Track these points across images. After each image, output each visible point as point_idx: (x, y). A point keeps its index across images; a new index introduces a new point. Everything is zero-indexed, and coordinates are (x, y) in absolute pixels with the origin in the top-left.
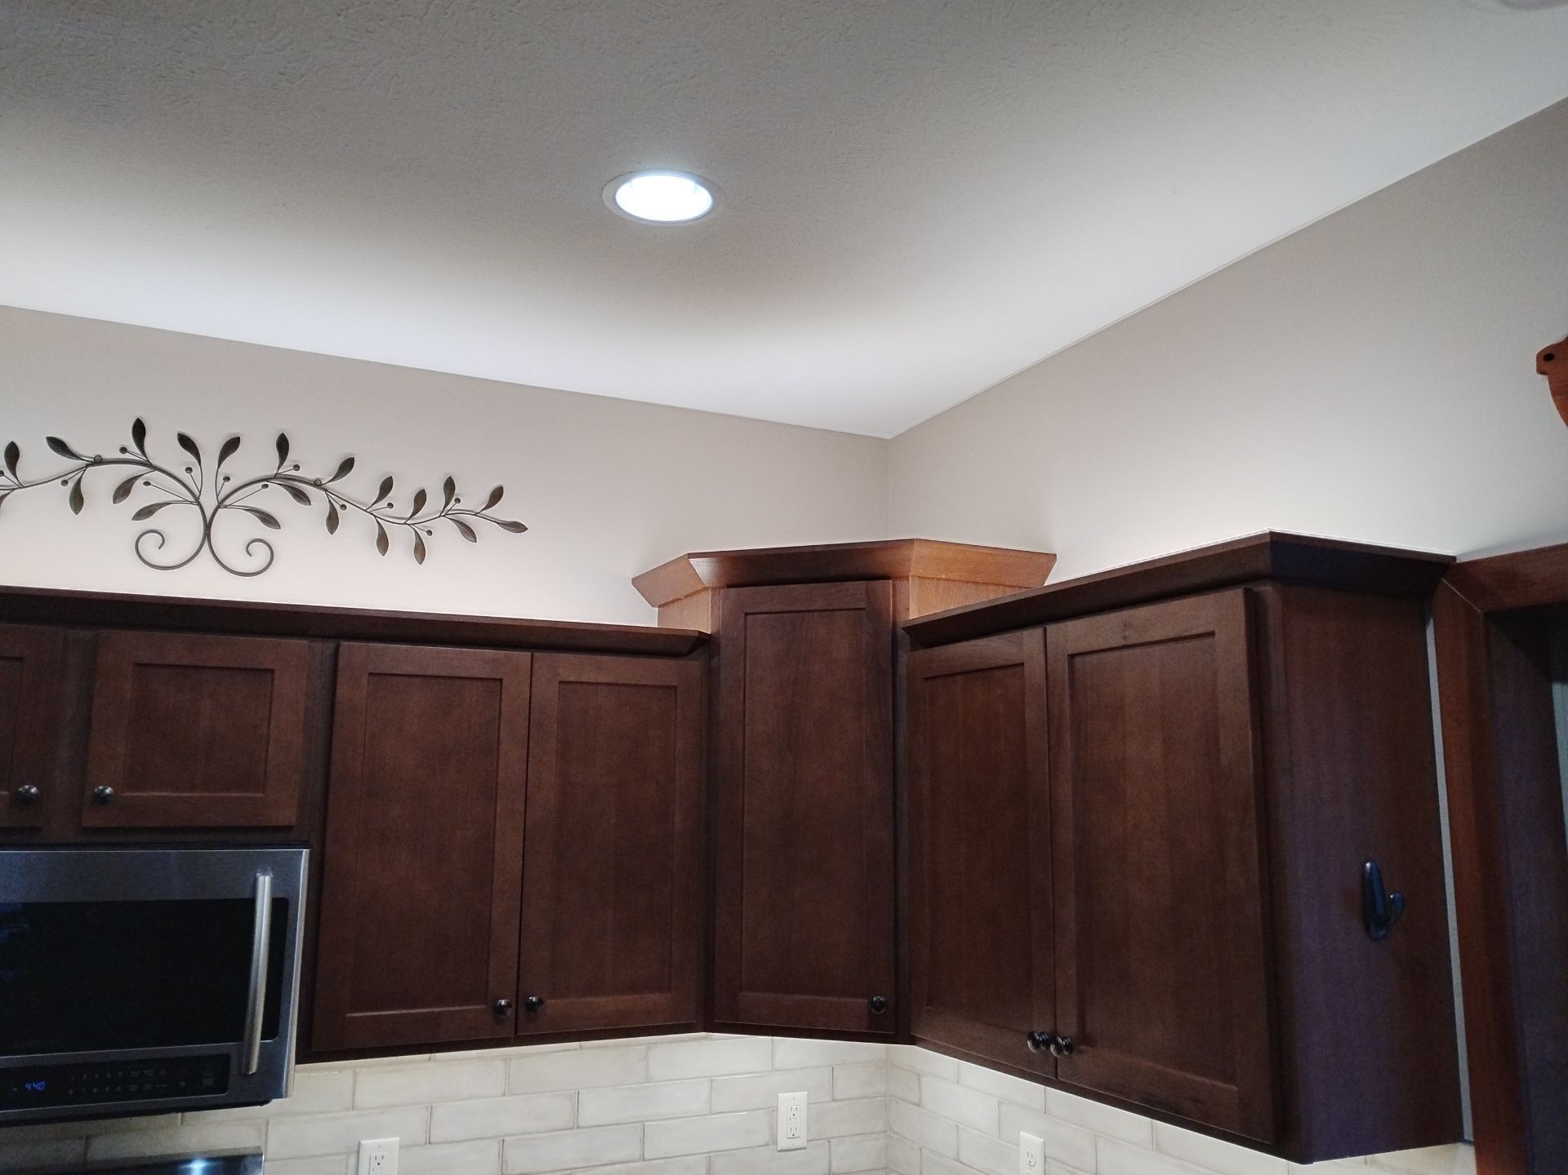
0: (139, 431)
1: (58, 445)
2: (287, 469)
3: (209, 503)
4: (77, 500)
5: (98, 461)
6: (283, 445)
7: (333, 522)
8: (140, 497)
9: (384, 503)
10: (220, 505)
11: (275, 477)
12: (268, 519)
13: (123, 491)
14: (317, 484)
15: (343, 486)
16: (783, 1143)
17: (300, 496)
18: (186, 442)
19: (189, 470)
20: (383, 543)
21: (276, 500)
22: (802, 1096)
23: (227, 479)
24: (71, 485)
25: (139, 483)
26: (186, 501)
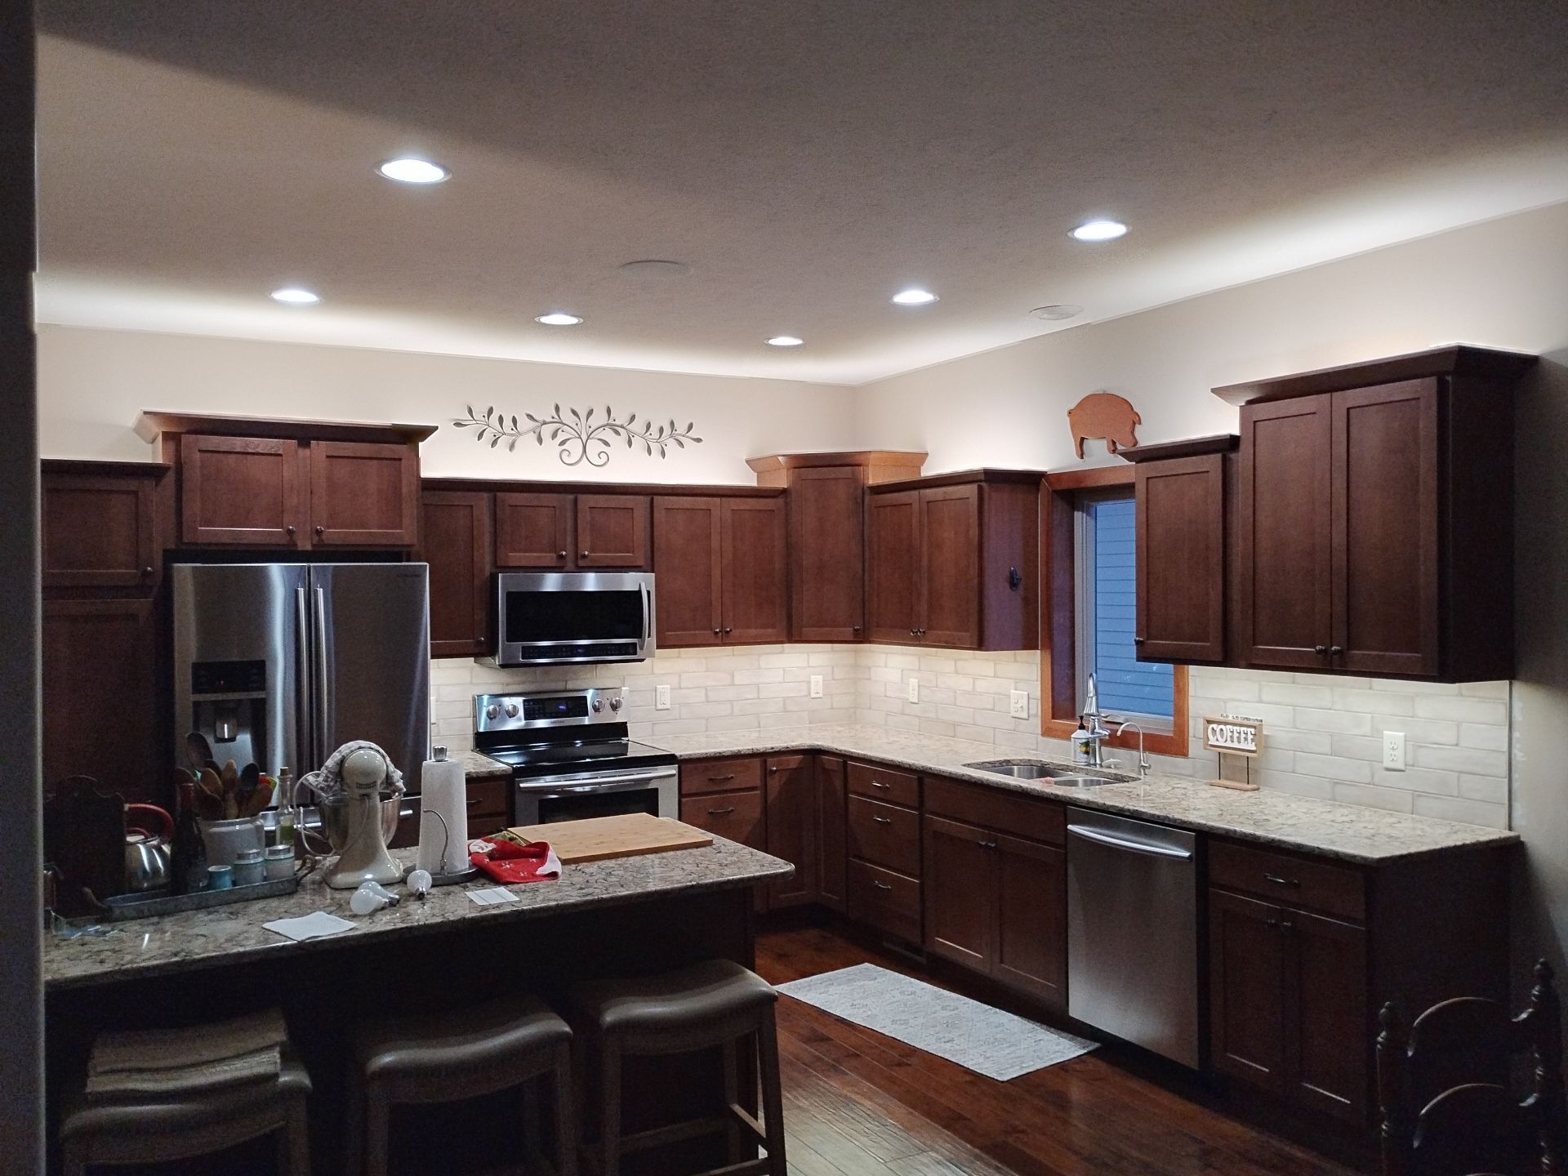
0: (557, 409)
1: (530, 417)
2: (611, 421)
3: (584, 437)
4: (540, 440)
5: (545, 423)
6: (609, 411)
7: (630, 443)
8: (561, 437)
9: (648, 433)
10: (588, 437)
11: (607, 425)
12: (606, 444)
13: (554, 435)
14: (622, 427)
15: (632, 427)
16: (813, 695)
17: (617, 433)
18: (574, 412)
19: (577, 424)
20: (649, 452)
21: (607, 434)
22: (820, 678)
23: (590, 427)
24: (537, 433)
25: (560, 431)
26: (576, 437)
